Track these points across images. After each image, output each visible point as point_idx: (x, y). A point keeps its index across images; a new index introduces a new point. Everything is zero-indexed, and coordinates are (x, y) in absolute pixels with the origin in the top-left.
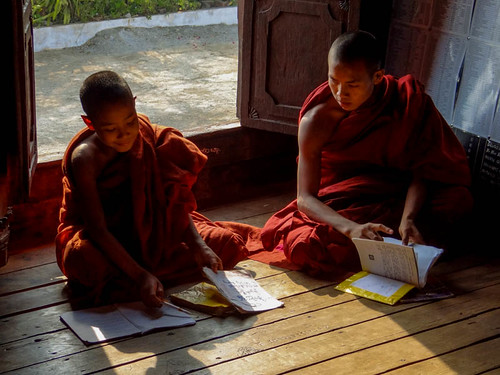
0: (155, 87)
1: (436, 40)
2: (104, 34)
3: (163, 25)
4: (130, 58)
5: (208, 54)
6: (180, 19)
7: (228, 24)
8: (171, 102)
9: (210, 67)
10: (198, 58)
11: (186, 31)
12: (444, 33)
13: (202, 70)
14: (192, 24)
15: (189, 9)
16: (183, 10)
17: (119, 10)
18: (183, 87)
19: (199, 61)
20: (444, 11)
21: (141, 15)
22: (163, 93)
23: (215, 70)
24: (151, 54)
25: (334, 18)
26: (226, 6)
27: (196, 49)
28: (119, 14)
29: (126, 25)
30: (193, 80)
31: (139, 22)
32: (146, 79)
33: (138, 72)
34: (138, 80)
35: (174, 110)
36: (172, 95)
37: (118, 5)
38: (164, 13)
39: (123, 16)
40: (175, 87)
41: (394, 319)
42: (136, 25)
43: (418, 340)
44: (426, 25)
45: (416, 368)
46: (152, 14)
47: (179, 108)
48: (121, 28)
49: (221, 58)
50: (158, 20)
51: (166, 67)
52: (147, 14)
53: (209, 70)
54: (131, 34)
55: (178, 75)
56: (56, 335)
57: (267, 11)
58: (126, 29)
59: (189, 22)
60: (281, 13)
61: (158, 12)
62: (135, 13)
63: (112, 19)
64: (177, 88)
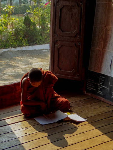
0: (18, 66)
1: (104, 53)
2: (4, 53)
3: (20, 50)
4: (11, 59)
5: (32, 57)
6: (24, 48)
7: (37, 50)
8: (22, 70)
9: (32, 61)
10: (29, 59)
11: (26, 51)
12: (106, 51)
13: (30, 62)
14: (27, 50)
15: (26, 46)
16: (25, 46)
17: (8, 46)
18: (25, 66)
19: (30, 59)
20: (106, 45)
21: (14, 47)
22: (20, 68)
23: (34, 62)
24: (17, 58)
25: (76, 47)
26: (36, 45)
27: (28, 56)
28: (8, 47)
29: (10, 50)
30: (28, 64)
31: (13, 49)
32: (16, 64)
33: (13, 62)
34: (14, 65)
35: (23, 73)
36: (23, 69)
37: (8, 45)
38: (20, 47)
39: (9, 48)
40: (23, 66)
41: (98, 129)
42: (12, 50)
43: (106, 135)
44: (101, 48)
45: (107, 143)
46: (17, 47)
47: (25, 72)
48: (8, 51)
49: (35, 59)
50: (18, 49)
51: (21, 61)
52: (15, 47)
53: (32, 62)
54: (11, 52)
55: (24, 63)
56: (4, 135)
57: (58, 45)
58: (10, 51)
59: (26, 49)
60: (62, 46)
61: (18, 47)
62: (12, 47)
63: (6, 48)
64: (24, 67)
